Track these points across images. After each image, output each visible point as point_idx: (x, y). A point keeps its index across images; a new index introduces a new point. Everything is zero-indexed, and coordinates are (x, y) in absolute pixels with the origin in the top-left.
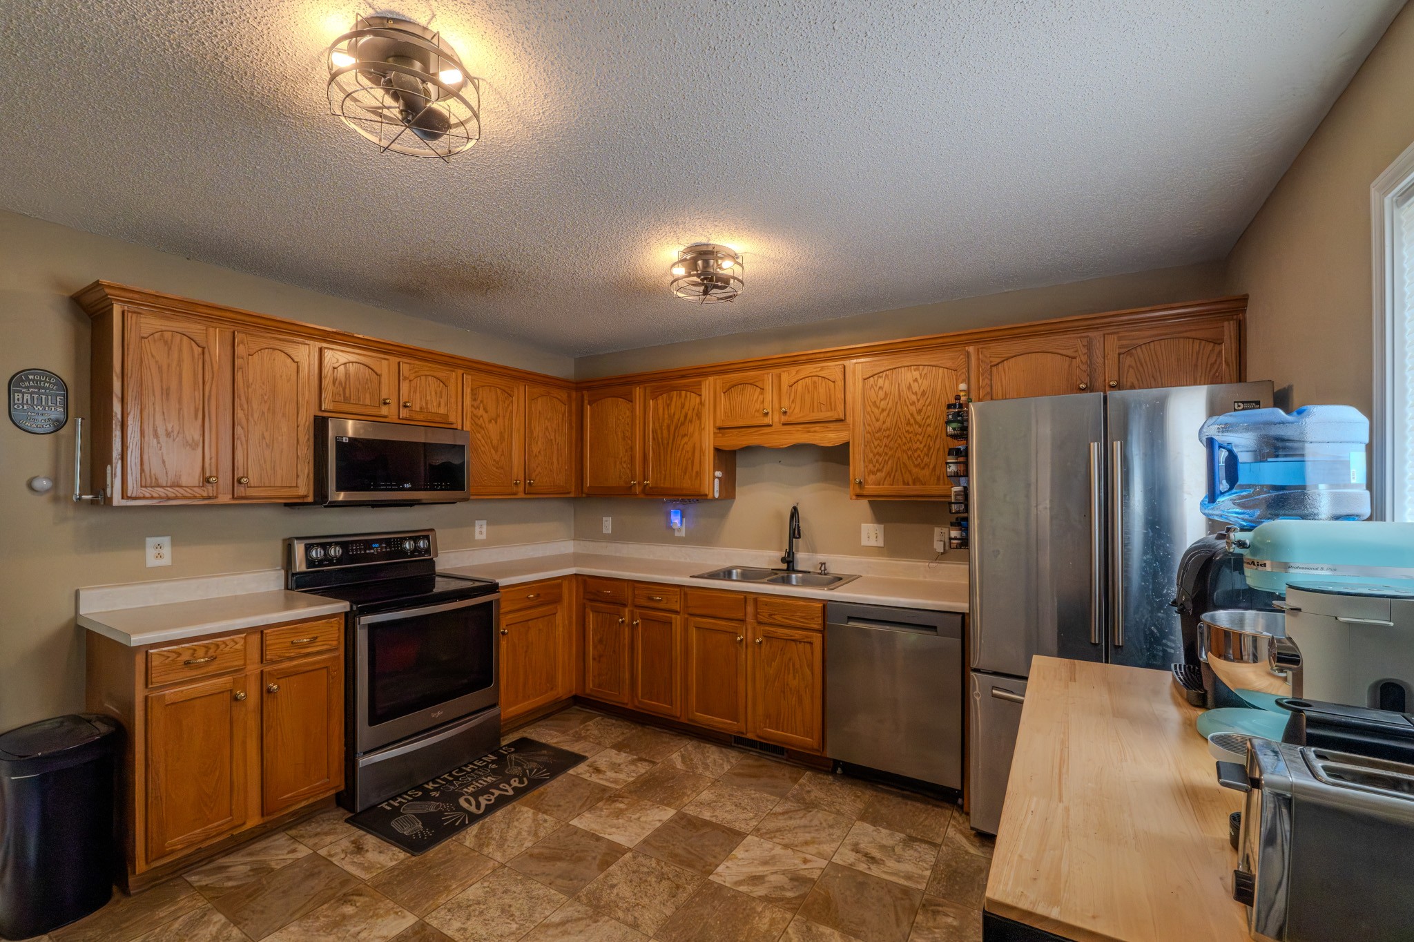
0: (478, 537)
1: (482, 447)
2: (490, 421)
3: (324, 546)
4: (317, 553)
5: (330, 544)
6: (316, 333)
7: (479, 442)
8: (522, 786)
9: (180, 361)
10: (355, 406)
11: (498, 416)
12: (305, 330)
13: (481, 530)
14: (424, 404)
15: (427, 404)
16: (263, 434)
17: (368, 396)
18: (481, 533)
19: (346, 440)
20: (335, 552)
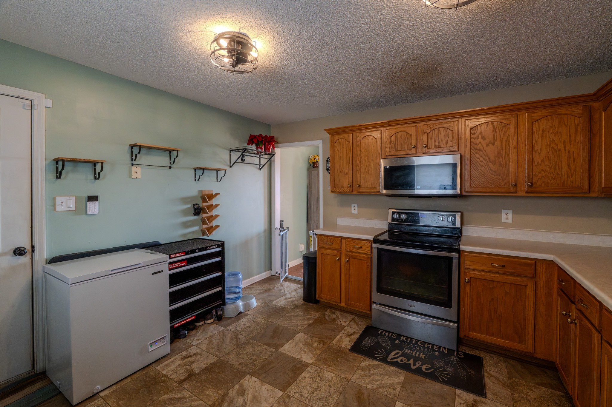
0: (504, 220)
1: (480, 163)
2: (487, 145)
3: (399, 213)
4: (396, 216)
5: (402, 213)
6: (382, 124)
7: (478, 160)
8: (426, 371)
9: (343, 148)
10: (400, 151)
11: (495, 140)
12: (379, 125)
13: (507, 217)
14: (437, 144)
15: (439, 143)
16: (365, 168)
17: (406, 146)
18: (507, 218)
19: (388, 167)
20: (404, 216)
